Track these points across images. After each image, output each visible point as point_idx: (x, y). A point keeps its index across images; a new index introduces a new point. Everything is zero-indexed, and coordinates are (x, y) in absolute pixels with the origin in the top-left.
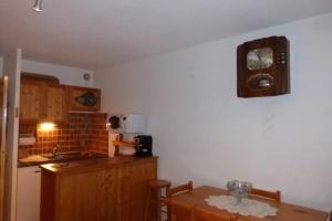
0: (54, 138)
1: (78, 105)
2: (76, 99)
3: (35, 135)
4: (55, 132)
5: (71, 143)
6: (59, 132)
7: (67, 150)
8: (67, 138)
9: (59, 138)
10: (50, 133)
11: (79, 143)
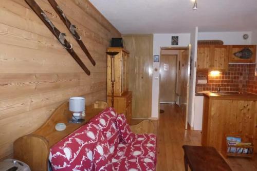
0: (219, 81)
1: (236, 58)
2: (235, 54)
3: (207, 79)
4: (220, 77)
5: (231, 86)
6: (223, 78)
7: (228, 90)
8: (229, 82)
9: (222, 81)
10: (217, 78)
11: (237, 85)
